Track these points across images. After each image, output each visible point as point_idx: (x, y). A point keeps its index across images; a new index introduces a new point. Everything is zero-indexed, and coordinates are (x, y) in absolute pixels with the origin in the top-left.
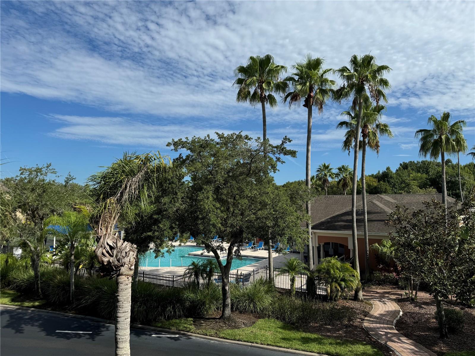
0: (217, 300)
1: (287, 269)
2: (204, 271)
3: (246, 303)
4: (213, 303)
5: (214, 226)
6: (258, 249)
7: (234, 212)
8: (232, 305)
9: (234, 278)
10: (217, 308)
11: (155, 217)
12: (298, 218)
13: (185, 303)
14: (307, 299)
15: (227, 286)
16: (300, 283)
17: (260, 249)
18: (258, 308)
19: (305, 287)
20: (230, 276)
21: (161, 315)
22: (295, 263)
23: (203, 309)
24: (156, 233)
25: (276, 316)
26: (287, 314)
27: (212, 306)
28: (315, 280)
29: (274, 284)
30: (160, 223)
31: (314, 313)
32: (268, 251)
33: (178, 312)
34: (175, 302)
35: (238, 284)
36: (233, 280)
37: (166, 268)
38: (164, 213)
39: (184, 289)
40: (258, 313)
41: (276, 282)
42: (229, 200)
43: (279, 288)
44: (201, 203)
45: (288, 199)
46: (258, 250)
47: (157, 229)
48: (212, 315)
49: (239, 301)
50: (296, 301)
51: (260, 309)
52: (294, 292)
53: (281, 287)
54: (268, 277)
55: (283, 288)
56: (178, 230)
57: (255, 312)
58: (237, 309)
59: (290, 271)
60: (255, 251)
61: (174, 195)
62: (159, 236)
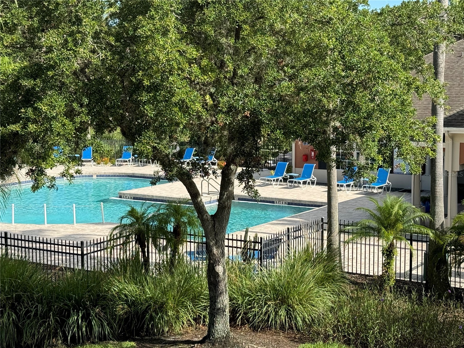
0: (195, 300)
1: (374, 224)
2: (161, 231)
3: (269, 306)
4: (186, 307)
5: (184, 107)
6: (301, 181)
7: (235, 73)
8: (234, 312)
9: (237, 248)
10: (195, 319)
11: (26, 83)
12: (409, 85)
13: (115, 305)
14: (424, 299)
15: (221, 264)
16: (408, 262)
17: (305, 183)
18: (299, 319)
19: (420, 271)
20: (226, 244)
21: (55, 335)
22: (396, 209)
23: (159, 319)
24: (32, 127)
25: (345, 336)
26: (373, 333)
27: (182, 314)
28: (448, 252)
29: (340, 260)
30: (40, 99)
31: (440, 332)
32: (325, 188)
33: (99, 327)
34: (88, 303)
35: (249, 263)
36: (235, 253)
37: (62, 227)
38: (50, 73)
39: (111, 272)
40: (298, 330)
41: (346, 259)
42: (223, 40)
43: (352, 273)
44: (148, 47)
45: (383, 37)
46: (301, 185)
47: (33, 117)
48: (182, 334)
49: (249, 303)
50: (396, 303)
51: (304, 320)
52: (392, 283)
53: (359, 272)
54: (325, 246)
55: (363, 273)
56: (87, 119)
57: (291, 328)
58: (246, 320)
59: (383, 230)
60: (291, 187)
61: (74, 24)
62: (39, 136)
